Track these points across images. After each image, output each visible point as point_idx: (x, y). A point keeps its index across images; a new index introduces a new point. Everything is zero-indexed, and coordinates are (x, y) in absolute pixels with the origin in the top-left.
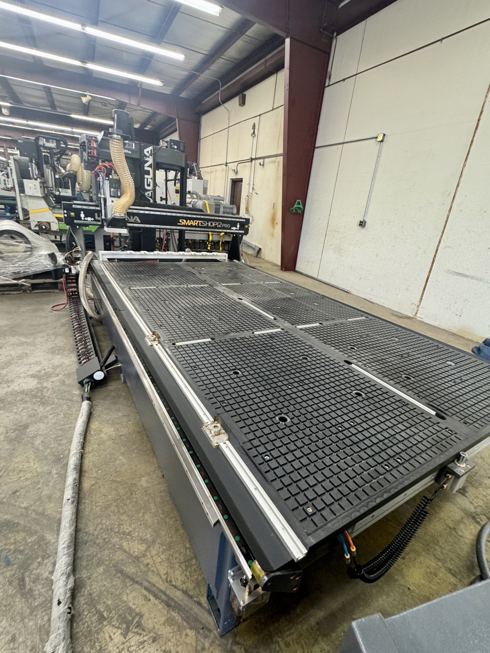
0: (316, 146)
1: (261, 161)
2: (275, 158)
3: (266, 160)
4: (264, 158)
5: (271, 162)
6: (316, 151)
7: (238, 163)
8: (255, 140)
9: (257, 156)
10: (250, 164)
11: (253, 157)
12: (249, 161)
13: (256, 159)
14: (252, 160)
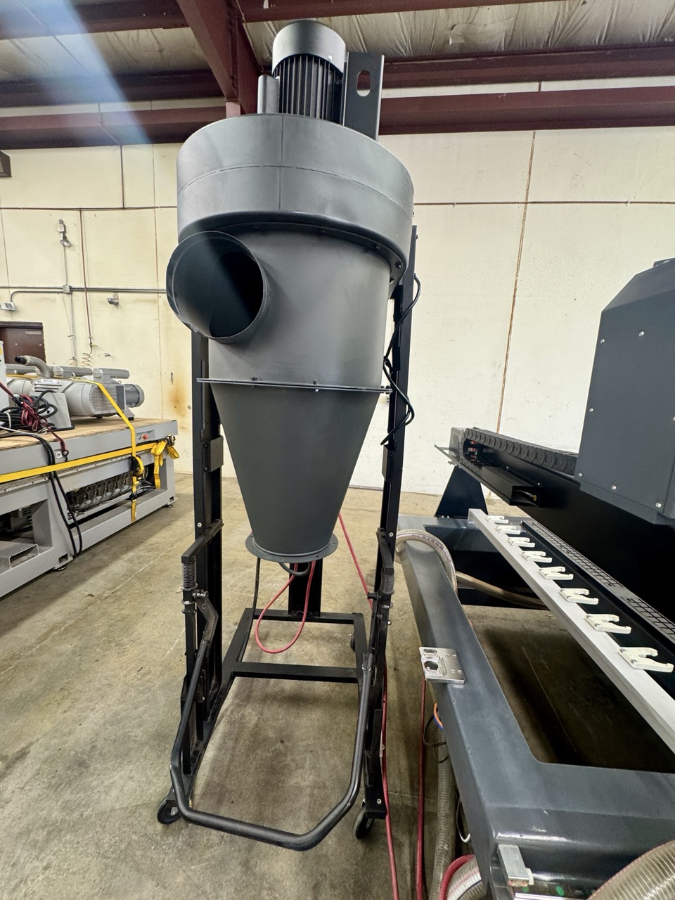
1: (111, 295)
4: (114, 291)
7: (12, 291)
8: (74, 255)
9: (90, 286)
10: (67, 298)
11: (74, 286)
12: (59, 291)
13: (87, 290)
14: (72, 290)
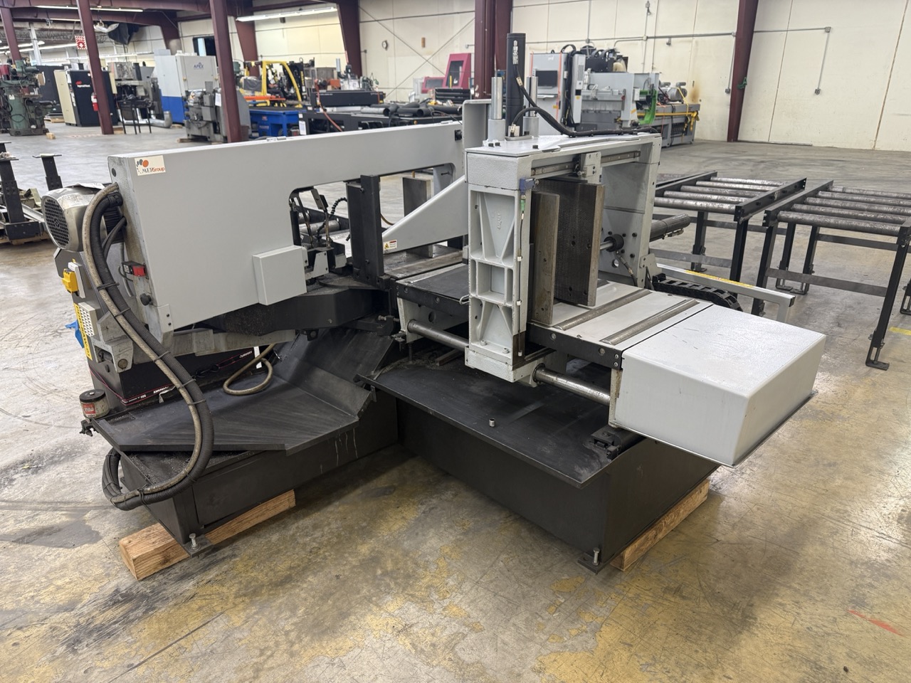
0: (755, 30)
1: (667, 40)
2: (691, 38)
3: (672, 39)
4: (670, 37)
5: (681, 41)
6: (755, 35)
7: (616, 40)
8: (652, 19)
9: (657, 35)
10: (644, 42)
11: (649, 36)
12: (640, 39)
13: (655, 37)
14: (648, 38)
